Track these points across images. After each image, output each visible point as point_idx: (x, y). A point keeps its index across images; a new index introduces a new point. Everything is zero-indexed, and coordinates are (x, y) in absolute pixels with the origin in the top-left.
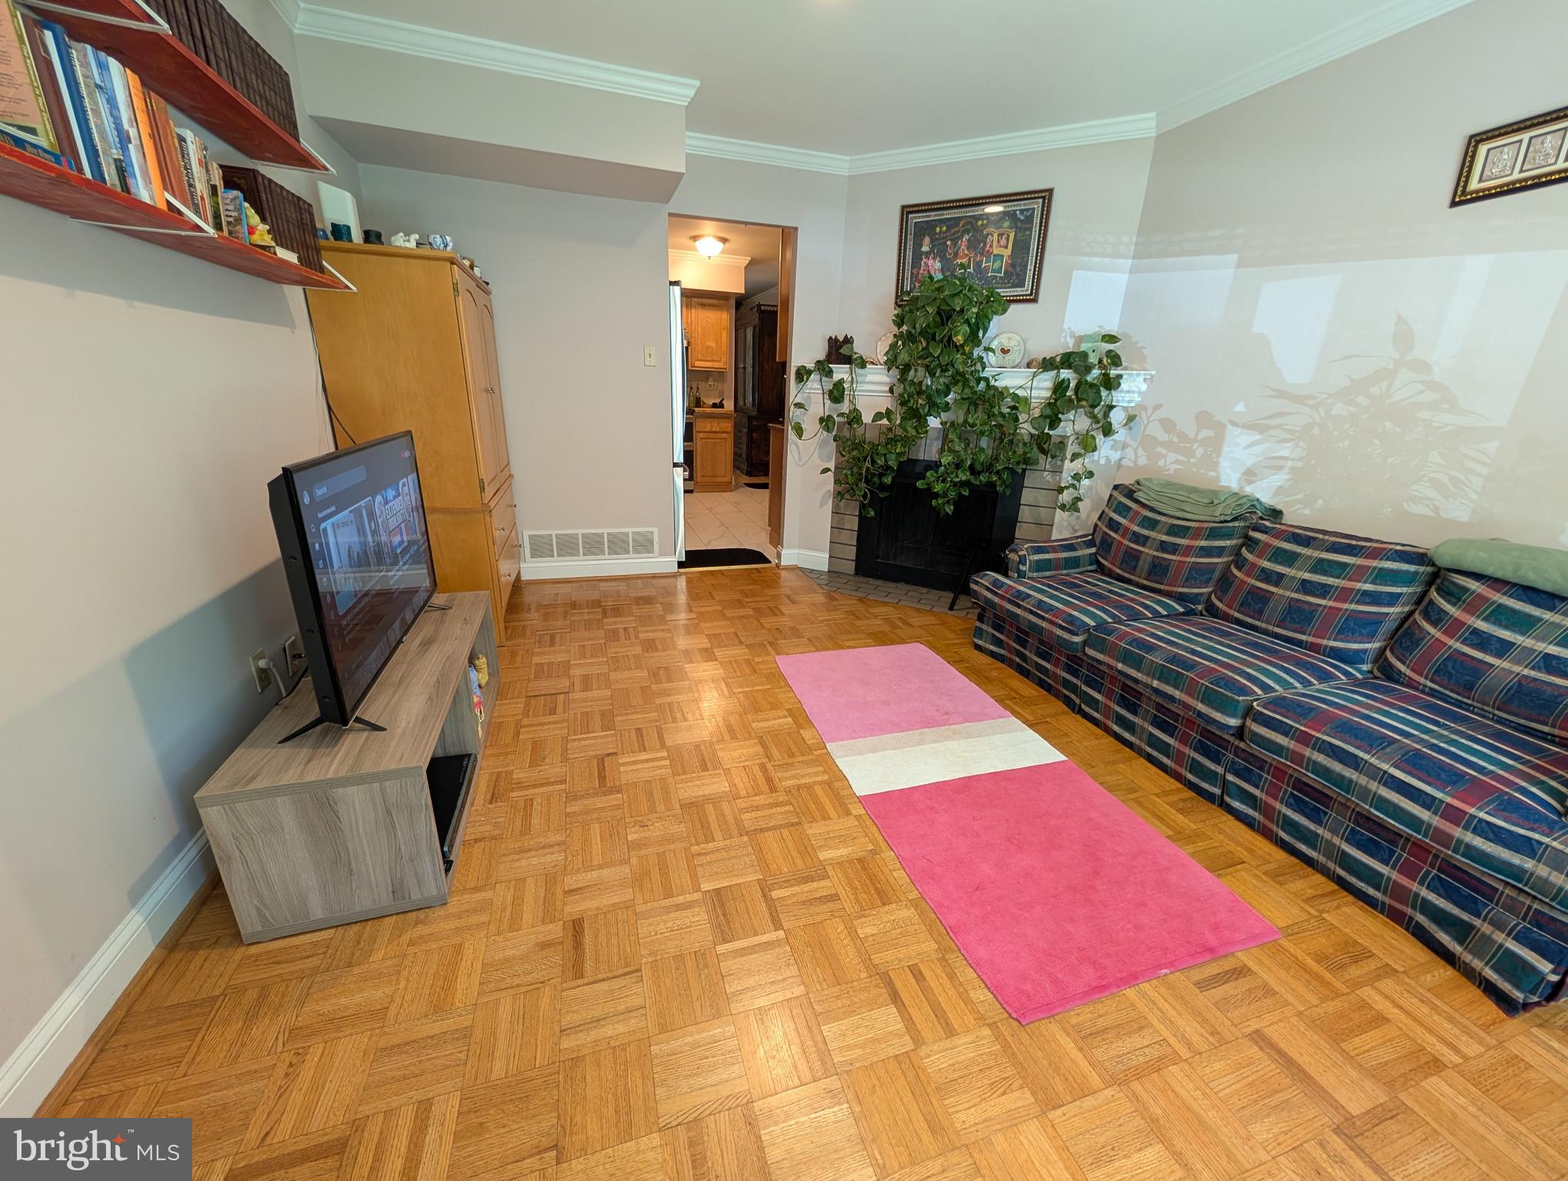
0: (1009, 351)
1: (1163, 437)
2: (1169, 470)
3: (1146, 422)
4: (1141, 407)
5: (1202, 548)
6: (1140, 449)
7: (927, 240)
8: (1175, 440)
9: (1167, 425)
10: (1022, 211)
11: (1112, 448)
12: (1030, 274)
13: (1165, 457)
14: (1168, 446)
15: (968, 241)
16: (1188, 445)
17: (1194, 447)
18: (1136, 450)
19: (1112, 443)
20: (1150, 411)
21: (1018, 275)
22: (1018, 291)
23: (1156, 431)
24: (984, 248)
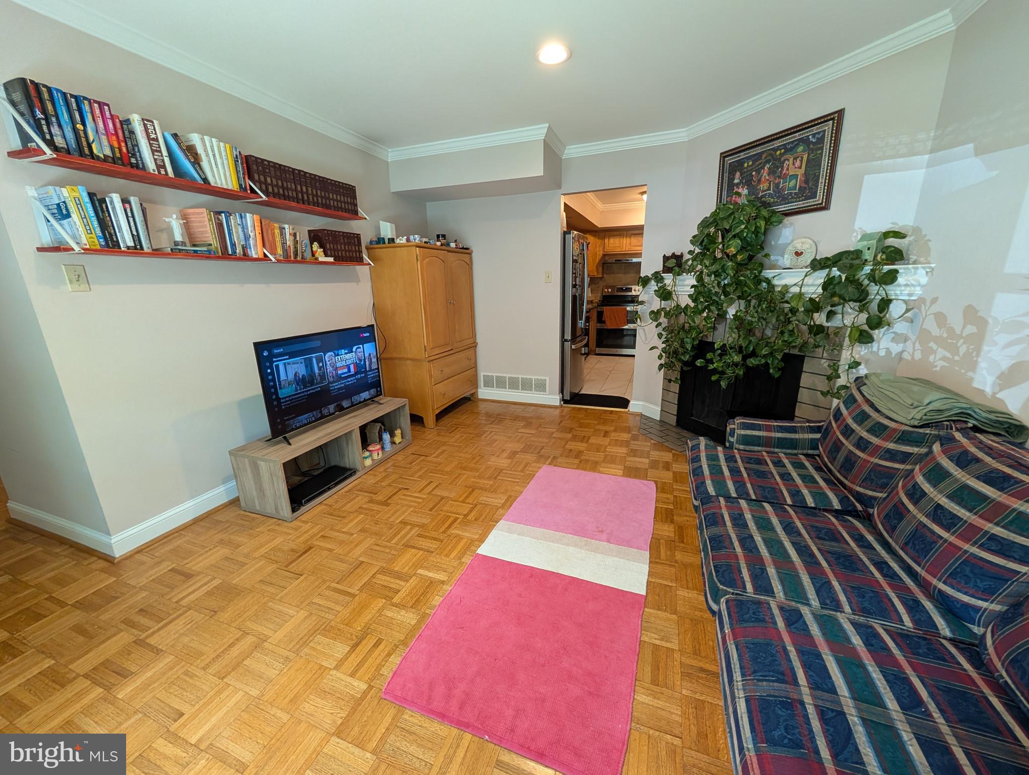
0: (802, 253)
1: (935, 331)
2: (936, 366)
3: (924, 316)
4: (922, 300)
5: (888, 451)
6: (917, 342)
7: (738, 174)
8: (945, 335)
9: (940, 318)
10: (814, 135)
11: (893, 340)
12: (821, 186)
13: (935, 352)
14: (938, 340)
15: (769, 169)
16: (955, 341)
17: (959, 345)
18: (914, 344)
19: (893, 335)
20: (928, 304)
21: (811, 189)
22: (811, 202)
23: (931, 325)
24: (781, 172)
